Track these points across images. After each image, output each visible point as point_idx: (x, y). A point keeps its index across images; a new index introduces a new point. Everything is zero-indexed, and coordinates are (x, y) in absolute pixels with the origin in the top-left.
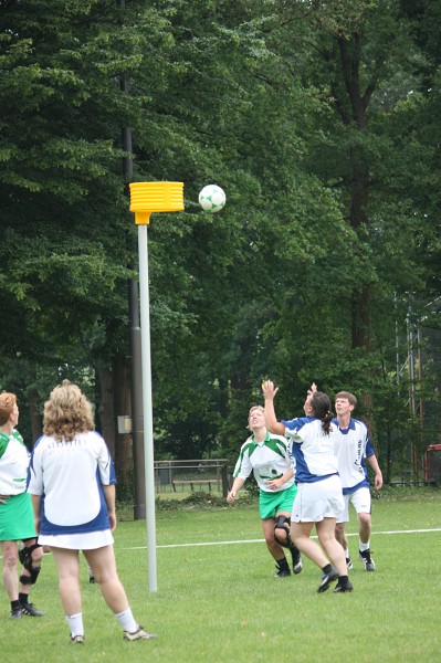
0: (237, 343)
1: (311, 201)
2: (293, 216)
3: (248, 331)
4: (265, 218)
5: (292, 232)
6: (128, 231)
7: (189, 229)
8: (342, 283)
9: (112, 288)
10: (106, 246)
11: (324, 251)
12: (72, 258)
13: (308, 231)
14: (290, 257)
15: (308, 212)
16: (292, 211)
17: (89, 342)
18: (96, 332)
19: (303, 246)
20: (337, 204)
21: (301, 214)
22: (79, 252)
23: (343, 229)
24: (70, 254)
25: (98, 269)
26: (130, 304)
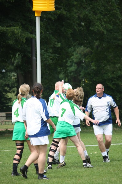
0: (76, 63)
1: (107, 5)
2: (98, 12)
3: (80, 59)
4: (87, 13)
5: (98, 19)
6: (30, 17)
7: (56, 17)
8: (119, 40)
9: (24, 42)
10: (22, 24)
11: (111, 27)
12: (8, 28)
13: (105, 18)
14: (96, 30)
15: (105, 10)
16: (98, 9)
17: (14, 63)
18: (17, 59)
19: (102, 25)
20: (117, 6)
21: (102, 11)
22: (11, 26)
23: (119, 17)
24: (7, 27)
25: (18, 33)
26: (32, 49)
